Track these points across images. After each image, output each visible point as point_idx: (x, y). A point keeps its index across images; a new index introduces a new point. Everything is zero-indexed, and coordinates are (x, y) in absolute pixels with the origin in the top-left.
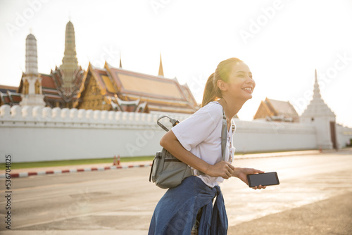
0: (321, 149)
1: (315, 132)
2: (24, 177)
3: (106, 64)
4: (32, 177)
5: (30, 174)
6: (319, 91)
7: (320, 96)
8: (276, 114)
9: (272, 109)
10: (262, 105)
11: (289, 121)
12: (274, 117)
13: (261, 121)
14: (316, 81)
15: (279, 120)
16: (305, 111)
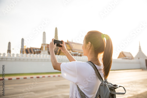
0: (142, 69)
1: (140, 63)
2: (41, 78)
3: (68, 40)
4: (44, 78)
5: (43, 77)
6: (141, 48)
7: (141, 50)
8: (125, 57)
9: (124, 55)
10: (120, 54)
11: (130, 59)
12: (125, 58)
13: (120, 59)
14: (140, 45)
15: (127, 59)
16: (136, 56)
